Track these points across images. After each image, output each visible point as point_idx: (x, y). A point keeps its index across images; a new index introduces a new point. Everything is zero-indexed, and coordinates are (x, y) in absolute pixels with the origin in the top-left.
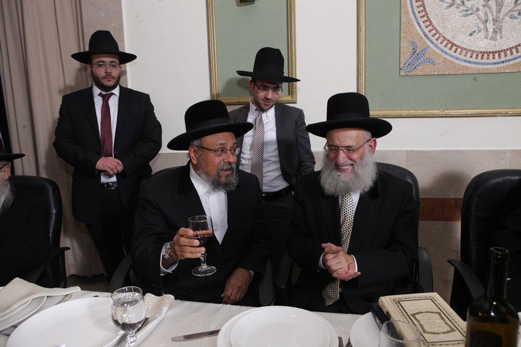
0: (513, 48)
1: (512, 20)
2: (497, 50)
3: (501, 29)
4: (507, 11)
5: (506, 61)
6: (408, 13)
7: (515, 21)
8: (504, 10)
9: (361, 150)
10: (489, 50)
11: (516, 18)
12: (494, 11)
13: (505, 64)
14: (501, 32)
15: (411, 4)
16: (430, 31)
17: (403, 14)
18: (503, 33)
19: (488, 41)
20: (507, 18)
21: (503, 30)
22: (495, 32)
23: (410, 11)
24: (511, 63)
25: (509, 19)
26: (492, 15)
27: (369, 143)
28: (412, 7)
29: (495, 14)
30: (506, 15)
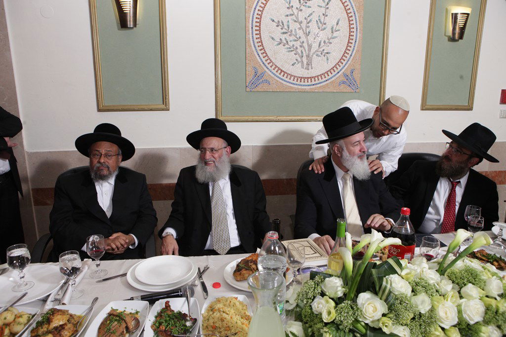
0: (319, 76)
1: (318, 57)
2: (310, 76)
3: (311, 63)
4: (314, 51)
5: (315, 84)
6: (251, 46)
7: (320, 58)
8: (313, 51)
9: (220, 151)
10: (305, 76)
11: (319, 56)
12: (307, 50)
13: (315, 86)
14: (311, 65)
15: (253, 40)
16: (266, 61)
17: (247, 47)
18: (313, 65)
19: (304, 70)
20: (314, 55)
21: (313, 63)
22: (308, 64)
23: (253, 45)
24: (318, 85)
25: (316, 57)
26: (306, 53)
27: (226, 149)
28: (254, 42)
29: (307, 52)
30: (314, 53)
